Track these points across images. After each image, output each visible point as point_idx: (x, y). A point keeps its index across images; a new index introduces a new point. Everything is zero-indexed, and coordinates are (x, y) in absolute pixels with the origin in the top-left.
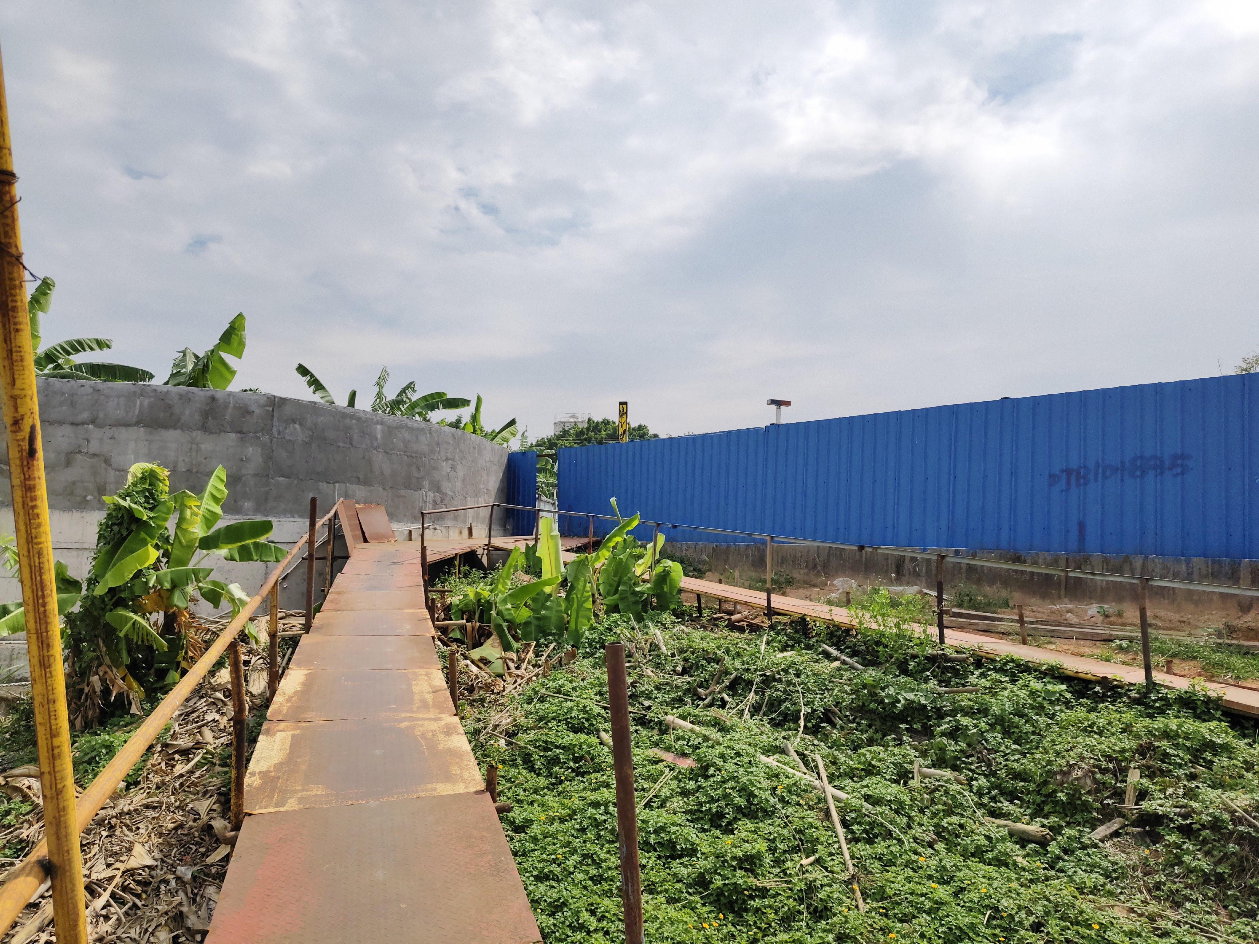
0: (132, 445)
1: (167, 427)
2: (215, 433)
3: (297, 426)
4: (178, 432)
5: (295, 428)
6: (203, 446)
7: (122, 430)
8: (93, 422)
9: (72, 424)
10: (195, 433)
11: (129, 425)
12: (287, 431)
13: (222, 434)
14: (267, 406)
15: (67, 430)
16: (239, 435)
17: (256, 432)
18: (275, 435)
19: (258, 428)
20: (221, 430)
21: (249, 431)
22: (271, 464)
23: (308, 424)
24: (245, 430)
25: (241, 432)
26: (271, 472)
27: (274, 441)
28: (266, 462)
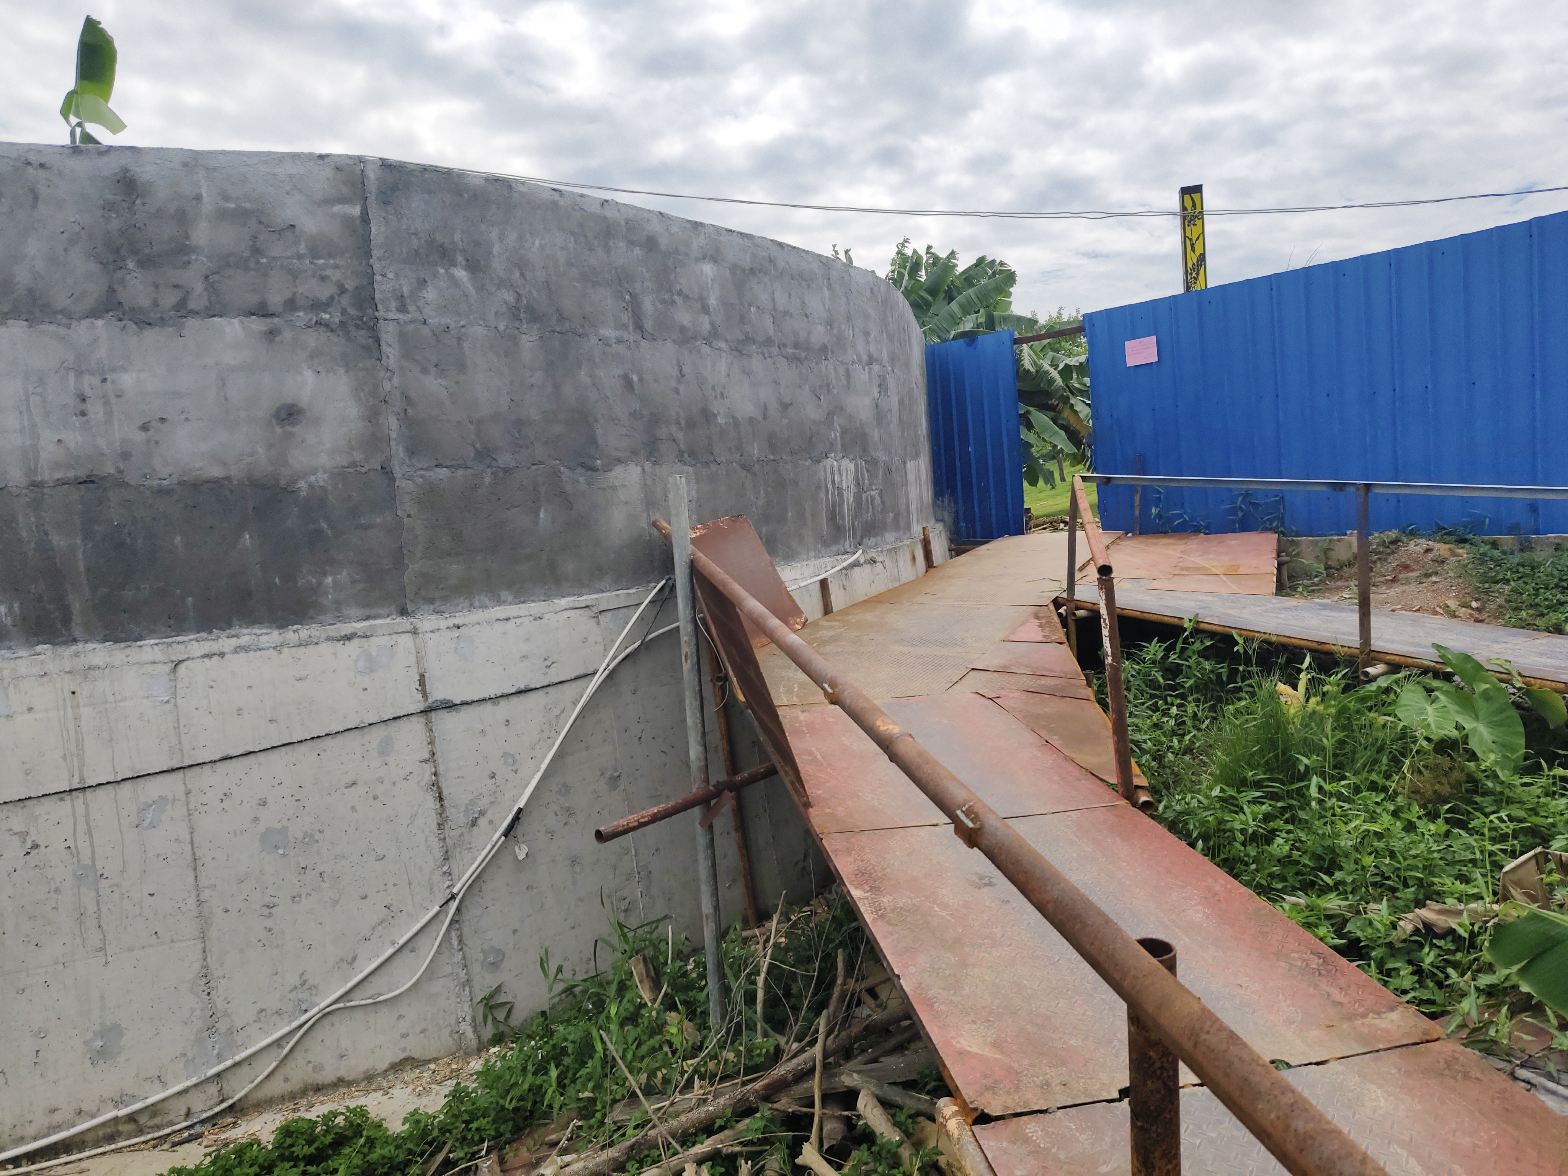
2: (163, 322)
3: (461, 274)
4: (13, 332)
5: (455, 283)
6: (127, 380)
10: (82, 331)
12: (430, 294)
13: (192, 323)
14: (341, 200)
16: (258, 325)
17: (316, 306)
18: (388, 312)
19: (323, 292)
20: (183, 310)
21: (291, 305)
22: (392, 424)
23: (498, 266)
24: (276, 299)
25: (261, 311)
26: (398, 451)
27: (388, 334)
28: (372, 416)
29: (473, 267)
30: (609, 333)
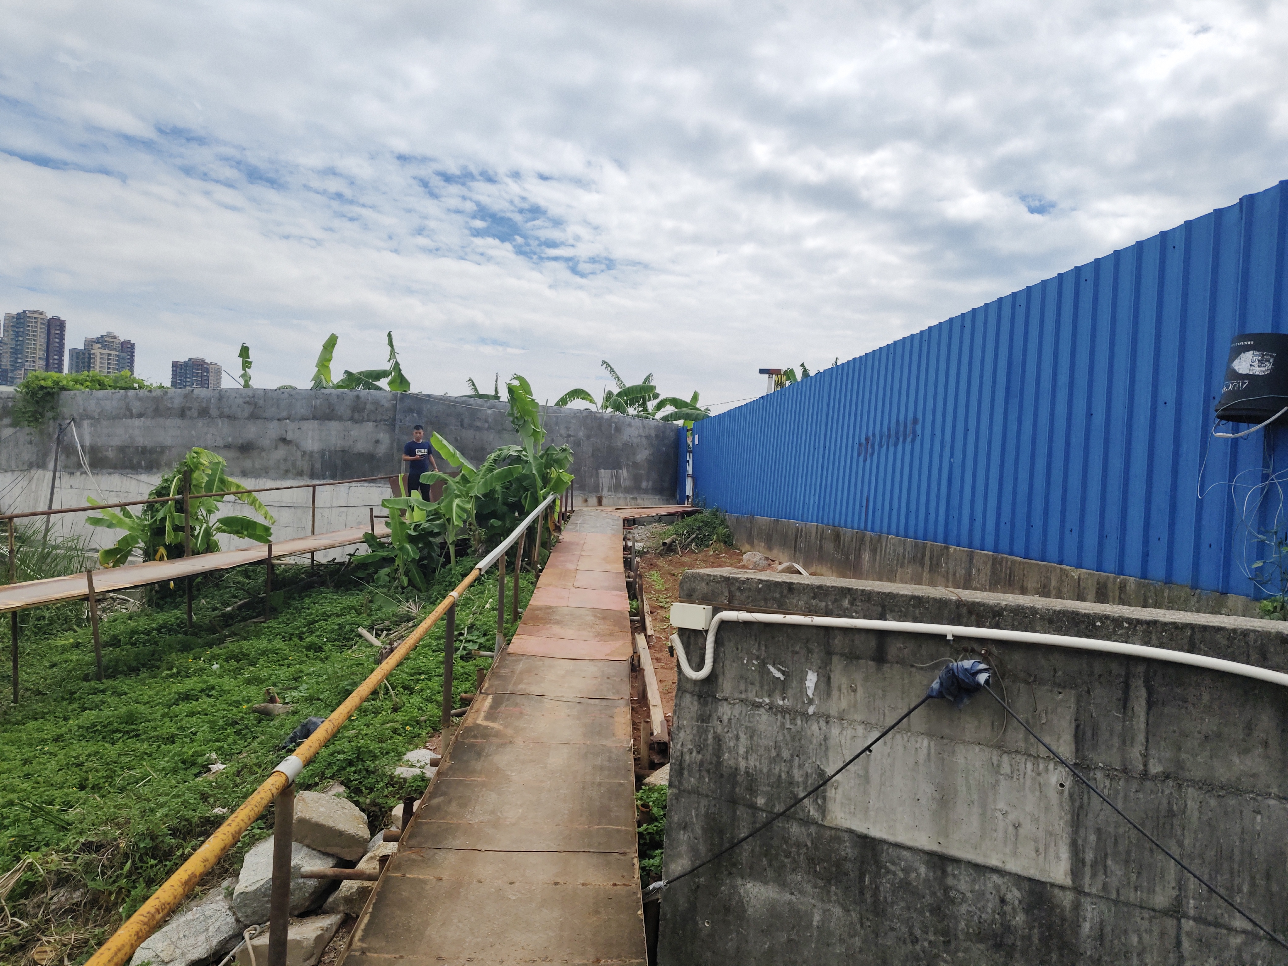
0: (310, 433)
1: (330, 420)
2: (359, 422)
3: (415, 415)
4: (337, 422)
5: (413, 416)
6: (352, 433)
7: (305, 422)
8: (289, 418)
9: (279, 420)
10: (347, 423)
11: (308, 419)
12: (407, 419)
13: (364, 423)
14: (392, 400)
15: (276, 423)
16: (375, 424)
17: (386, 421)
18: (398, 422)
19: (386, 418)
20: (363, 421)
21: (381, 420)
22: (395, 445)
23: (424, 413)
24: (378, 419)
25: (375, 421)
26: (395, 451)
27: (397, 427)
28: (392, 443)
29: (418, 413)
30: (453, 428)
